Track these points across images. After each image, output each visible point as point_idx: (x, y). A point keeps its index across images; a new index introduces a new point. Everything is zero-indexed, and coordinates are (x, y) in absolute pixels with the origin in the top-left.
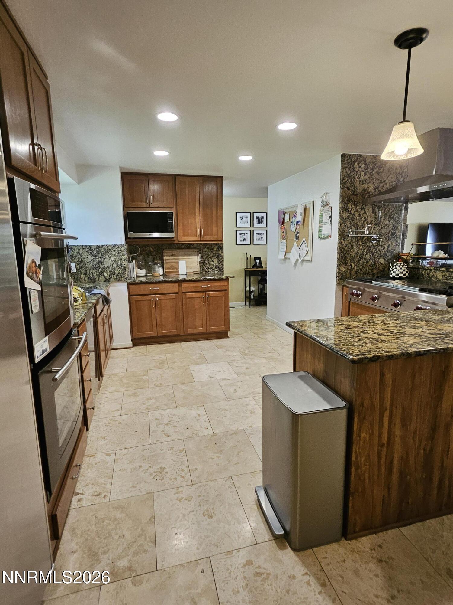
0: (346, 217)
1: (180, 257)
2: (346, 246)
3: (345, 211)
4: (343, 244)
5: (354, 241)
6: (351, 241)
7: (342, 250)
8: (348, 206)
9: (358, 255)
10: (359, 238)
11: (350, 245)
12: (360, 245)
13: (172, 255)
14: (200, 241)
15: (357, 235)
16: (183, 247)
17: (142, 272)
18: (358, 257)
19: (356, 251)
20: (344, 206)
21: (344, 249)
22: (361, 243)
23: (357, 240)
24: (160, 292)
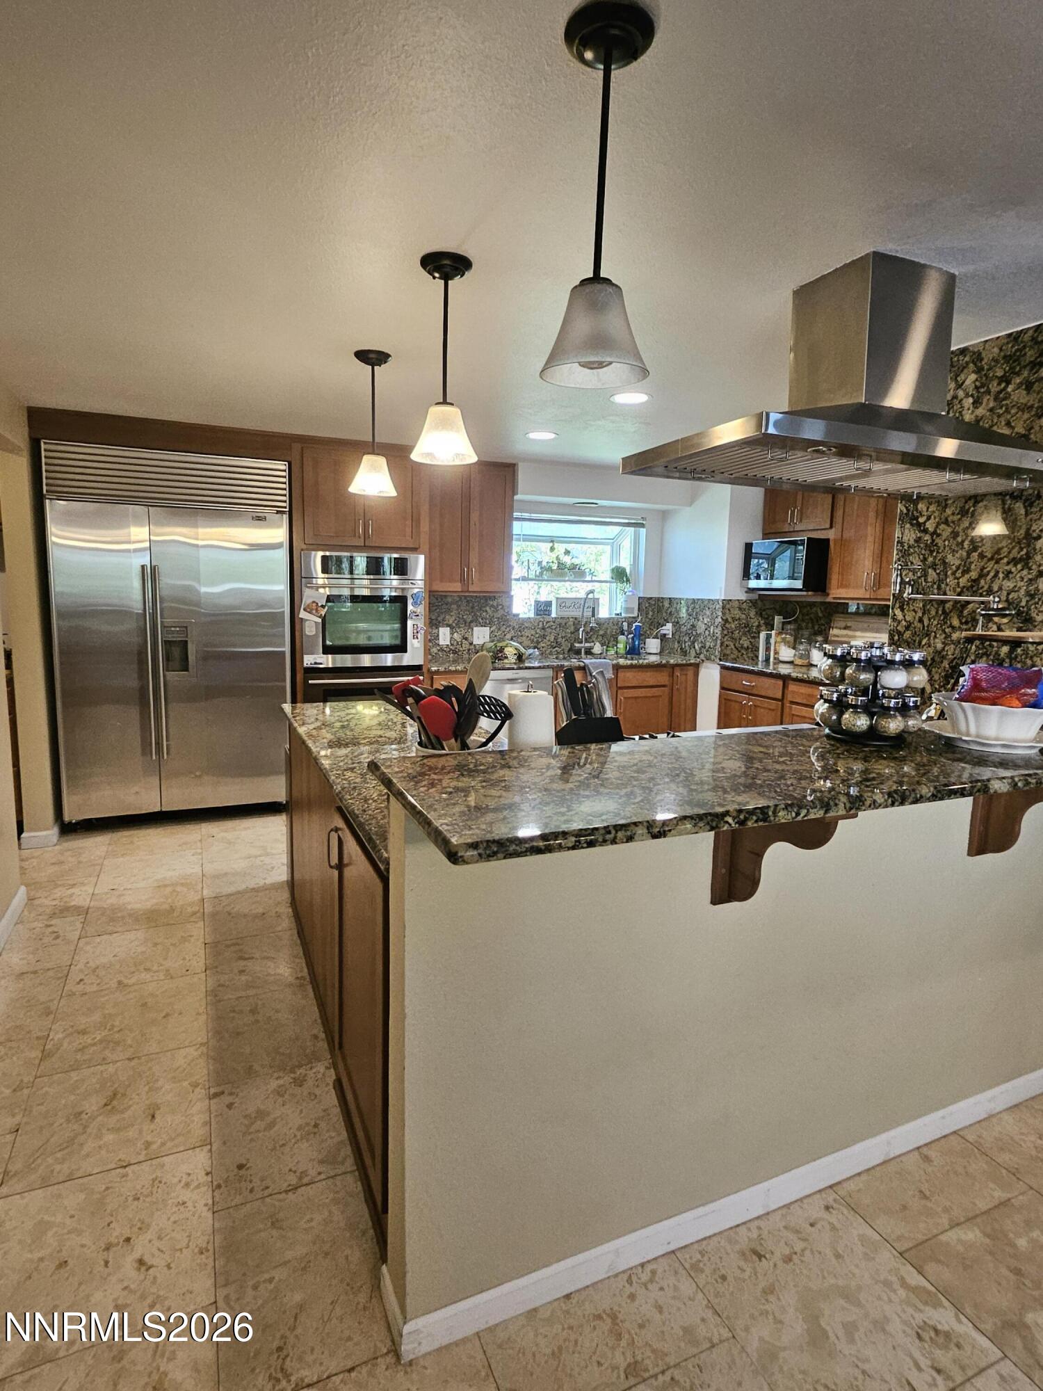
0: (912, 542)
2: (907, 628)
3: (908, 526)
4: (899, 622)
5: (933, 612)
6: (924, 614)
7: (896, 638)
8: (917, 510)
9: (944, 657)
10: (948, 606)
11: (919, 625)
12: (953, 628)
14: (870, 599)
15: (945, 594)
17: (786, 653)
18: (946, 664)
19: (939, 646)
20: (905, 511)
21: (900, 634)
22: (956, 622)
23: (944, 612)
24: (755, 692)
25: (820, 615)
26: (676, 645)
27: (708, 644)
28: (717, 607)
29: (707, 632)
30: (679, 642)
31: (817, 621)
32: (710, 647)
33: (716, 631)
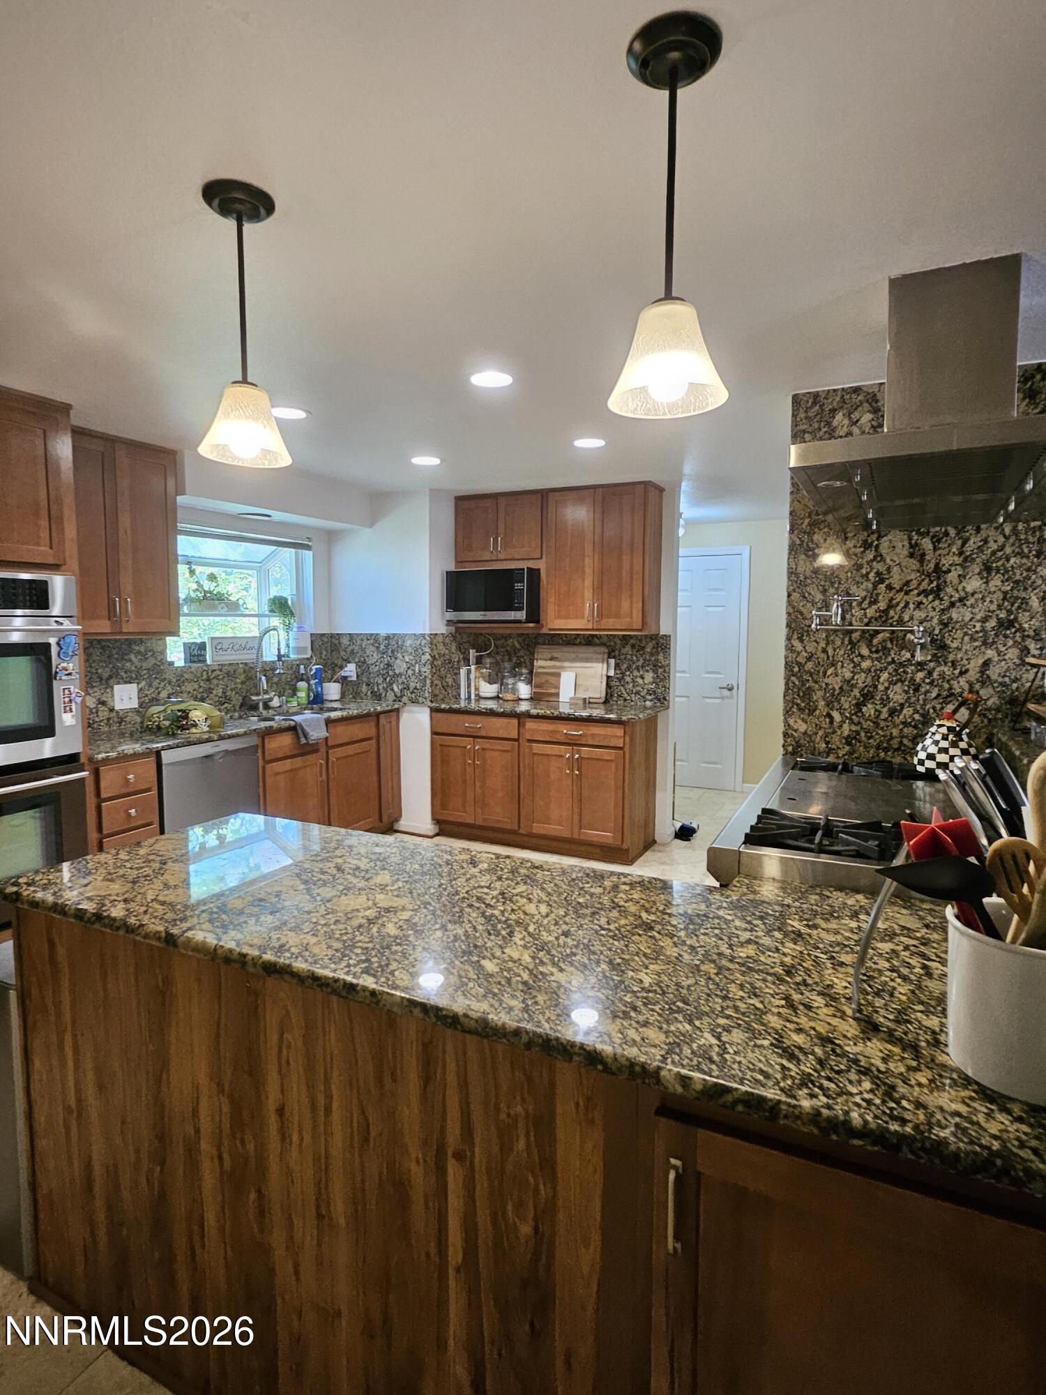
0: (808, 573)
1: (567, 664)
2: (809, 659)
3: (803, 557)
4: (799, 653)
5: (838, 643)
6: (827, 644)
7: (796, 669)
8: (812, 541)
9: (853, 686)
10: (855, 636)
11: (823, 656)
12: (862, 657)
13: (552, 659)
14: (593, 630)
15: (851, 624)
16: (578, 640)
17: (489, 689)
18: (856, 692)
19: (848, 675)
20: (798, 542)
21: (799, 664)
22: (865, 652)
23: (851, 642)
24: (483, 733)
25: (518, 646)
26: (364, 688)
27: (412, 685)
28: (424, 642)
29: (410, 672)
30: (368, 685)
31: (515, 653)
32: (416, 688)
33: (423, 670)
